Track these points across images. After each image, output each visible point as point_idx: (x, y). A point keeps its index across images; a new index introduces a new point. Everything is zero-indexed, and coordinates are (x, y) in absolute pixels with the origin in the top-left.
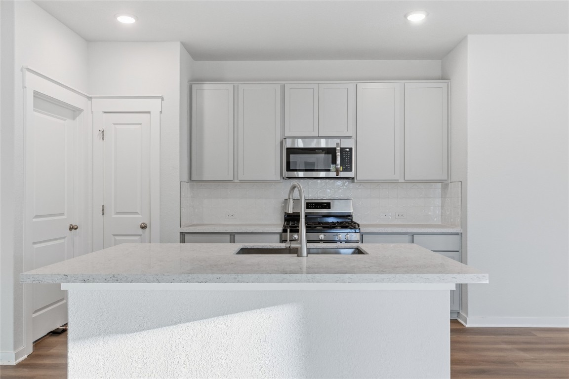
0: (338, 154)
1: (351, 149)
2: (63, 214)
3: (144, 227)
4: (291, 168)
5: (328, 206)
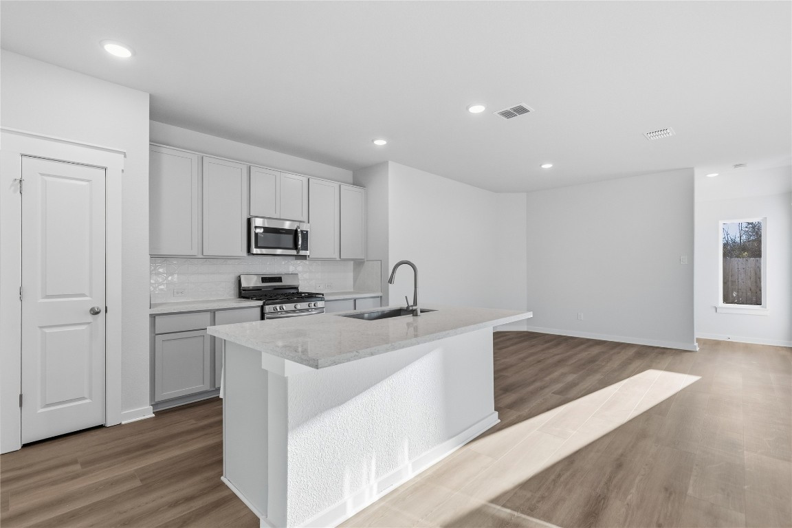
0: (300, 235)
1: (308, 232)
5: (279, 279)
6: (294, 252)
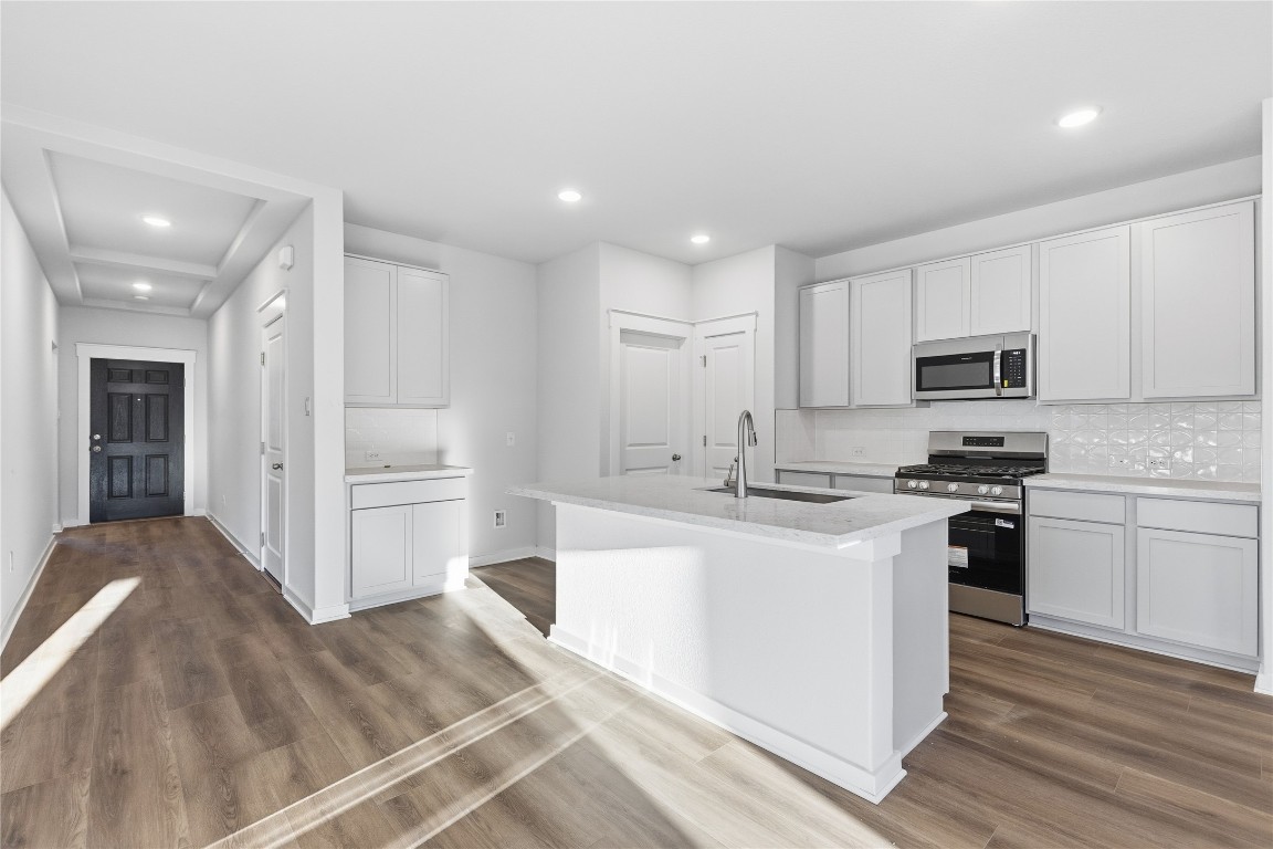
0: (997, 361)
1: (1023, 352)
2: (664, 444)
4: (923, 387)
5: (999, 441)
6: (992, 392)
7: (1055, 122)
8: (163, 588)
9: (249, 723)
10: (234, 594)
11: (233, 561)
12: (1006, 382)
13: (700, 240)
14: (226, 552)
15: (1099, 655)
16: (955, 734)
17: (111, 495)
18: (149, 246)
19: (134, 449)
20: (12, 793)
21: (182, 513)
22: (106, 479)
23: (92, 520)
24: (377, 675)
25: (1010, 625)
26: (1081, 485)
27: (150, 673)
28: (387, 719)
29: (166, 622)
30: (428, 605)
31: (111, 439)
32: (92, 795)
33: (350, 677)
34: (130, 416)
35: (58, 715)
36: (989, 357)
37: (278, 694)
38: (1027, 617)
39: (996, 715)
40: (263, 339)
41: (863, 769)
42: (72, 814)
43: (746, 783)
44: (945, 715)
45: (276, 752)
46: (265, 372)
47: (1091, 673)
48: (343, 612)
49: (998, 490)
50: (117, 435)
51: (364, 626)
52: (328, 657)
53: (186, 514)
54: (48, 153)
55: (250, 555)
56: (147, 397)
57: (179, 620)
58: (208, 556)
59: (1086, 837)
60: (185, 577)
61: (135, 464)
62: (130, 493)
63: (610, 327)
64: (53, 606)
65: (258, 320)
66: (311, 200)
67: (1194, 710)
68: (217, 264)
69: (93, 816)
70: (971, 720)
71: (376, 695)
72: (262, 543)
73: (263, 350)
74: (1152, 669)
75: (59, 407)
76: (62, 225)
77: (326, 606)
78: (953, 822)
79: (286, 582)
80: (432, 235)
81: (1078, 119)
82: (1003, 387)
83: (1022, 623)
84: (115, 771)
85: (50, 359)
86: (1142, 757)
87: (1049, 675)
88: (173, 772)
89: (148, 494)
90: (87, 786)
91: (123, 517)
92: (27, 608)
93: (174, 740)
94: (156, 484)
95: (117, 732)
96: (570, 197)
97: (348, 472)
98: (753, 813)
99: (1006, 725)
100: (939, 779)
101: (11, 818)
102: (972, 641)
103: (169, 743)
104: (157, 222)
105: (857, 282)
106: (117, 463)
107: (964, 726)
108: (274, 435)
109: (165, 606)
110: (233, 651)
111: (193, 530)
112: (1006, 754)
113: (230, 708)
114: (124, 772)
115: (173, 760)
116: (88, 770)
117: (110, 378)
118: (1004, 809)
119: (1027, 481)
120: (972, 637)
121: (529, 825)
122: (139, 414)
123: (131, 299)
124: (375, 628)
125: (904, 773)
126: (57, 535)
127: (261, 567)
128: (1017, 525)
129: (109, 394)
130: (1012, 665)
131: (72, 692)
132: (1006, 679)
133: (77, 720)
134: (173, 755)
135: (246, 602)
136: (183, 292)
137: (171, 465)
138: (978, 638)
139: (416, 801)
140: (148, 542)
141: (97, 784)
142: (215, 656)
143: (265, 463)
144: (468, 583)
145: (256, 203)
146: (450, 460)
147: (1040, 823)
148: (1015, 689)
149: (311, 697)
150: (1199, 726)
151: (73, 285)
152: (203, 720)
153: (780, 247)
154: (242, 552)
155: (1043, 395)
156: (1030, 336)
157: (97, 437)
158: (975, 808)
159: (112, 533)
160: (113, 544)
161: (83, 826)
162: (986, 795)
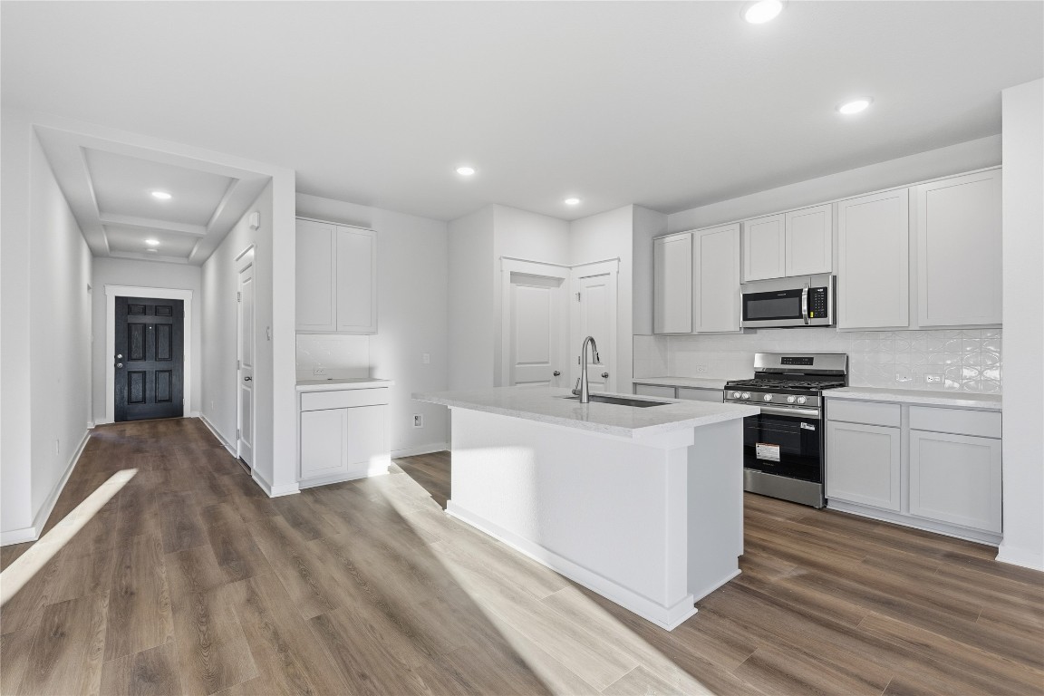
0: (805, 297)
1: (825, 289)
2: (547, 363)
3: (606, 376)
4: (748, 317)
5: (810, 361)
6: (801, 322)
7: (837, 109)
8: (165, 469)
9: (220, 564)
10: (216, 475)
11: (218, 451)
12: (812, 313)
13: (572, 202)
14: (213, 443)
15: (878, 531)
16: (746, 585)
17: (130, 401)
18: (157, 212)
19: (146, 366)
20: (57, 604)
21: (182, 415)
22: (126, 388)
23: (117, 419)
24: (316, 534)
25: (812, 507)
26: (867, 396)
27: (154, 527)
28: (318, 564)
29: (165, 493)
30: (358, 485)
31: (130, 358)
32: (110, 607)
33: (295, 535)
34: (144, 341)
35: (89, 555)
36: (798, 293)
37: (242, 545)
38: (826, 501)
39: (779, 572)
40: (239, 283)
41: (661, 605)
42: (96, 619)
43: (574, 614)
44: (740, 571)
45: (237, 584)
46: (240, 306)
47: (868, 544)
48: (294, 489)
49: (802, 399)
50: (134, 356)
51: (308, 499)
52: (280, 520)
53: (186, 415)
54: (84, 149)
55: (230, 446)
56: (156, 327)
57: (176, 492)
58: (199, 447)
59: (822, 658)
60: (182, 463)
61: (147, 376)
62: (144, 400)
63: (502, 271)
64: (86, 481)
65: (236, 266)
66: (272, 178)
67: (942, 573)
68: (207, 225)
69: (110, 620)
70: (760, 576)
71: (312, 547)
72: (238, 438)
73: (239, 290)
74: (918, 542)
75: (93, 334)
76: (94, 199)
77: (282, 485)
78: (724, 645)
79: (254, 467)
80: (365, 201)
81: (854, 108)
82: (809, 317)
83: (821, 506)
84: (126, 592)
85: (86, 297)
86: (887, 605)
87: (830, 545)
88: (166, 594)
89: (157, 401)
90: (107, 602)
91: (138, 418)
92: (68, 482)
93: (168, 574)
94: (163, 392)
95: (128, 567)
96: (466, 172)
97: (299, 383)
98: (574, 634)
99: (787, 579)
100: (722, 616)
101: (56, 619)
102: (777, 518)
103: (164, 576)
104: (161, 196)
105: (698, 234)
106: (134, 376)
107: (751, 580)
108: (247, 355)
109: (166, 482)
110: (212, 515)
111: (189, 428)
112: (781, 600)
113: (208, 554)
114: (132, 594)
115: (166, 587)
116: (108, 591)
117: (130, 312)
118: (766, 637)
119: (825, 393)
120: (780, 516)
121: (410, 637)
122: (151, 339)
123: (144, 251)
124: (317, 501)
125: (696, 610)
126: (91, 430)
127: (237, 455)
128: (817, 428)
129: (129, 324)
130: (803, 537)
131: (99, 540)
132: (797, 547)
133: (102, 558)
134: (166, 584)
135: (225, 481)
136: (183, 245)
137: (174, 377)
138: (783, 517)
139: (332, 619)
140: (156, 436)
141: (114, 600)
142: (199, 517)
143: (240, 376)
144: (390, 469)
145: (232, 181)
146: (378, 375)
147: (791, 647)
148: (802, 554)
149: (264, 546)
150: (941, 584)
151: (103, 241)
152: (188, 561)
153: (637, 206)
154: (224, 444)
155: (841, 324)
156: (830, 277)
157: (120, 356)
158: (744, 636)
159: (131, 429)
160: (131, 437)
161: (104, 627)
162: (754, 627)
